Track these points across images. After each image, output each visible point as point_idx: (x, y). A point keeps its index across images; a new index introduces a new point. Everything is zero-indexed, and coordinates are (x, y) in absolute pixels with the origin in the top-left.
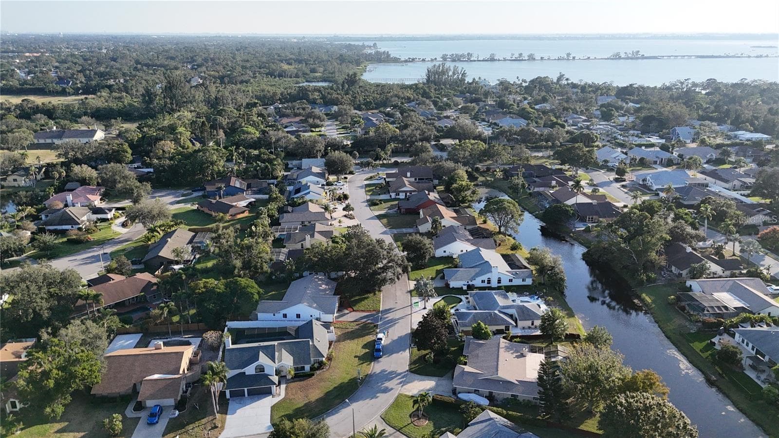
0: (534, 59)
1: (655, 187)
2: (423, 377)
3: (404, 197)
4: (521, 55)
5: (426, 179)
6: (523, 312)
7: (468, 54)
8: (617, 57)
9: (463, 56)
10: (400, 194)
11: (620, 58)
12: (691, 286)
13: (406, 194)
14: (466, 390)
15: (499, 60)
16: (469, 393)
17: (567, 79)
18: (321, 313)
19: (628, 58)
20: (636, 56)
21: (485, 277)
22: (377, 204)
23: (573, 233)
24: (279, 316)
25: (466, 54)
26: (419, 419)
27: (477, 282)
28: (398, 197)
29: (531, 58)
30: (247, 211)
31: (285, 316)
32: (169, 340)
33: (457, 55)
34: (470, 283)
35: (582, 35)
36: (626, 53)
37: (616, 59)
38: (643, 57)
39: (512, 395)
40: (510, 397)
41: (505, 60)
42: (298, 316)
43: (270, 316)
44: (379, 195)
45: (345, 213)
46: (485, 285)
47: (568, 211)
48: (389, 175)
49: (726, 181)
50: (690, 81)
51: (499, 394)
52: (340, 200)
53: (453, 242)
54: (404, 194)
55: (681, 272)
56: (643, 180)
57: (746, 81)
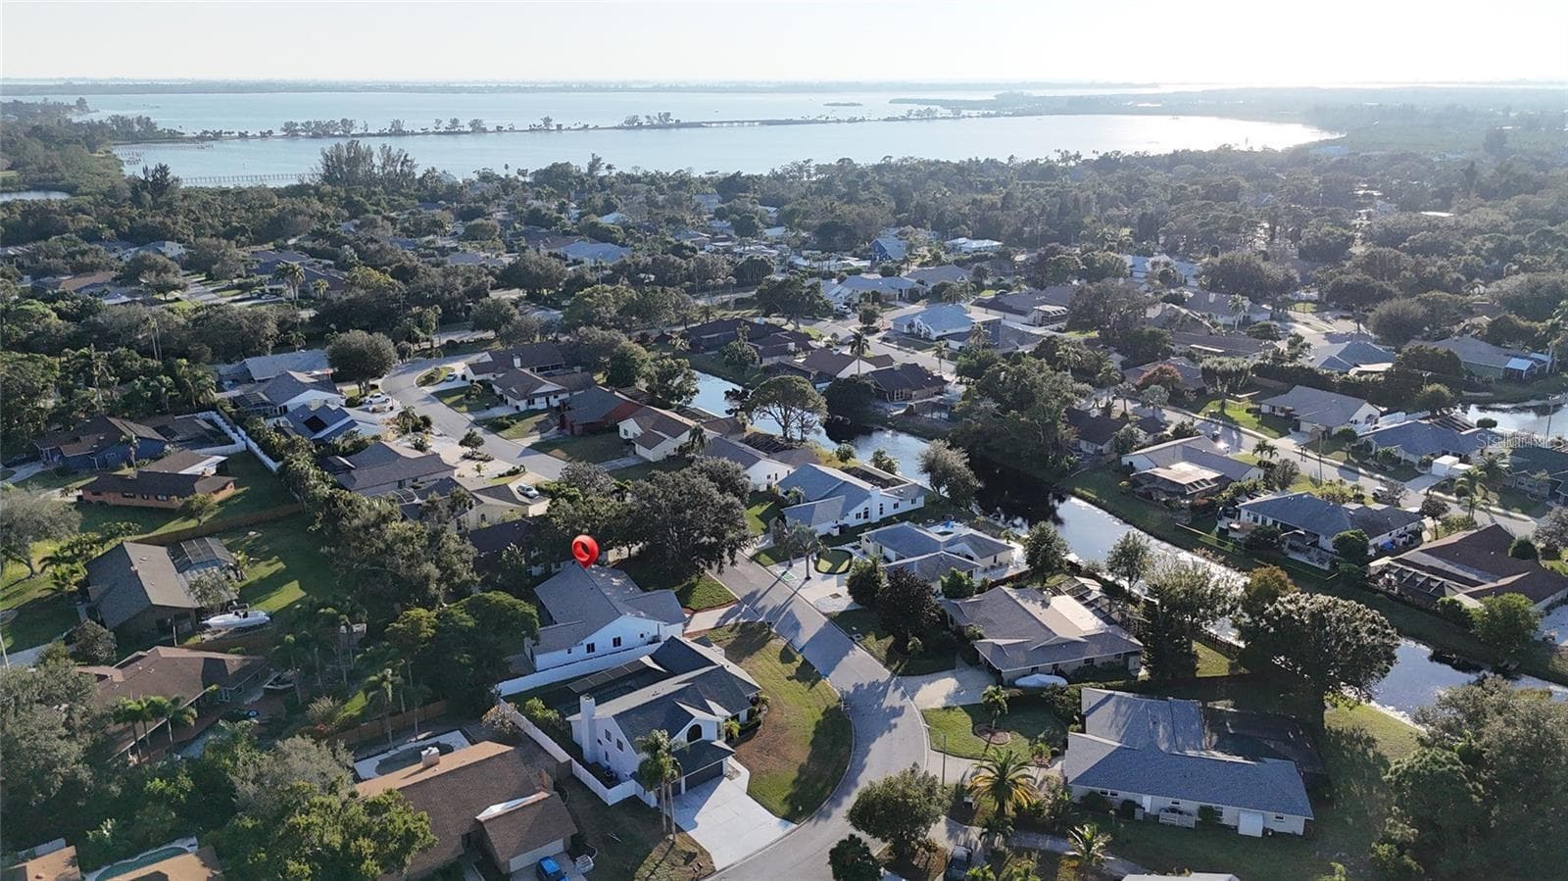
0: (484, 131)
1: (935, 335)
2: (930, 677)
3: (545, 406)
4: (455, 122)
5: (552, 367)
6: (975, 543)
7: (344, 121)
8: (633, 125)
9: (331, 124)
10: (537, 400)
11: (640, 126)
12: (1131, 463)
13: (547, 399)
14: (1020, 674)
15: (413, 134)
16: (1024, 676)
17: (609, 167)
18: (661, 623)
19: (652, 127)
20: (664, 123)
21: (860, 509)
22: (507, 427)
23: (890, 420)
24: (580, 651)
25: (338, 120)
26: (993, 734)
27: (851, 520)
28: (532, 407)
29: (477, 128)
30: (232, 484)
31: (591, 648)
32: (392, 753)
33: (318, 124)
34: (841, 523)
35: (531, 83)
36: (648, 117)
37: (634, 128)
38: (679, 125)
39: (1086, 661)
40: (1082, 664)
41: (425, 133)
42: (617, 642)
43: (561, 655)
44: (488, 408)
45: (467, 450)
46: (862, 521)
47: (866, 385)
48: (476, 368)
49: (1022, 313)
50: (812, 164)
51: (1066, 665)
52: (420, 430)
53: (754, 463)
54: (544, 399)
55: (1100, 447)
56: (911, 326)
57: (892, 160)
